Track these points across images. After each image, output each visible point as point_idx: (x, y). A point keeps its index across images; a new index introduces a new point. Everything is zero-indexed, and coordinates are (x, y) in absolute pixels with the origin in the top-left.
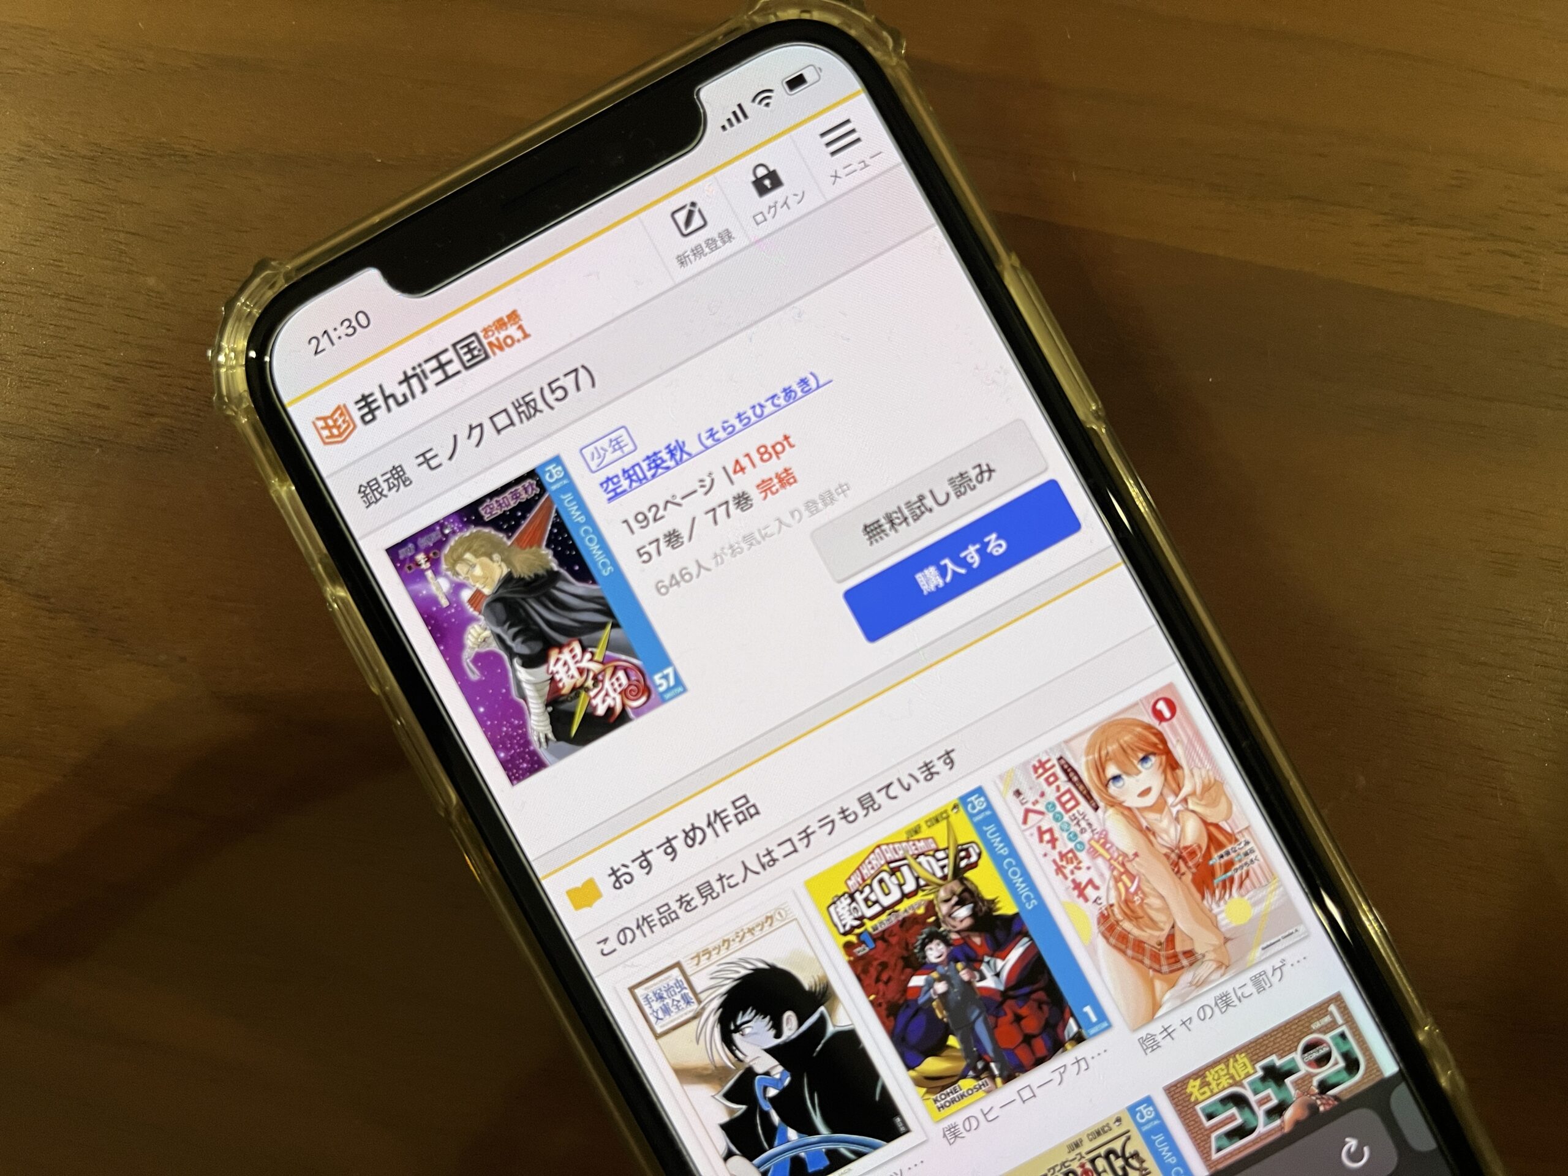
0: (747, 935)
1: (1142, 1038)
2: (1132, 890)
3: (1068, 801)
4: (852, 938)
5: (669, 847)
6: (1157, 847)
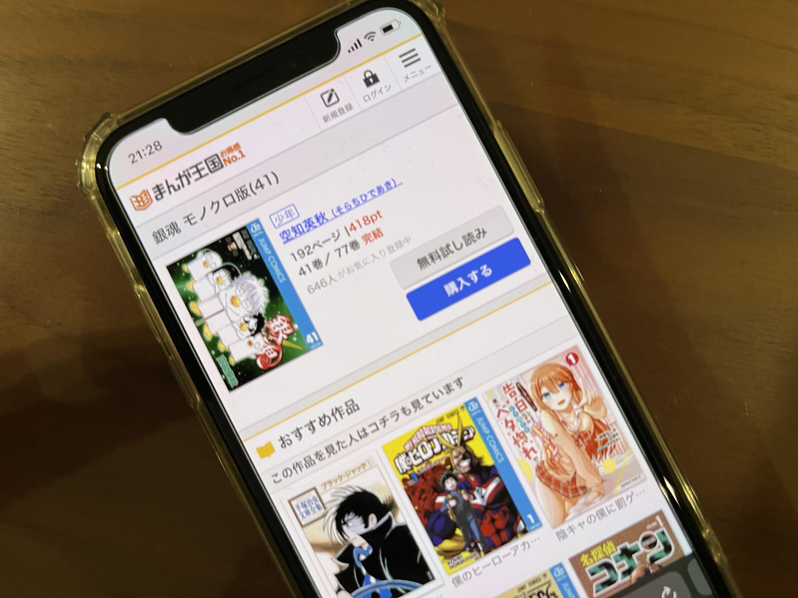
0: (351, 473)
1: (558, 532)
2: (554, 453)
3: (521, 406)
4: (407, 476)
5: (311, 426)
6: (568, 431)
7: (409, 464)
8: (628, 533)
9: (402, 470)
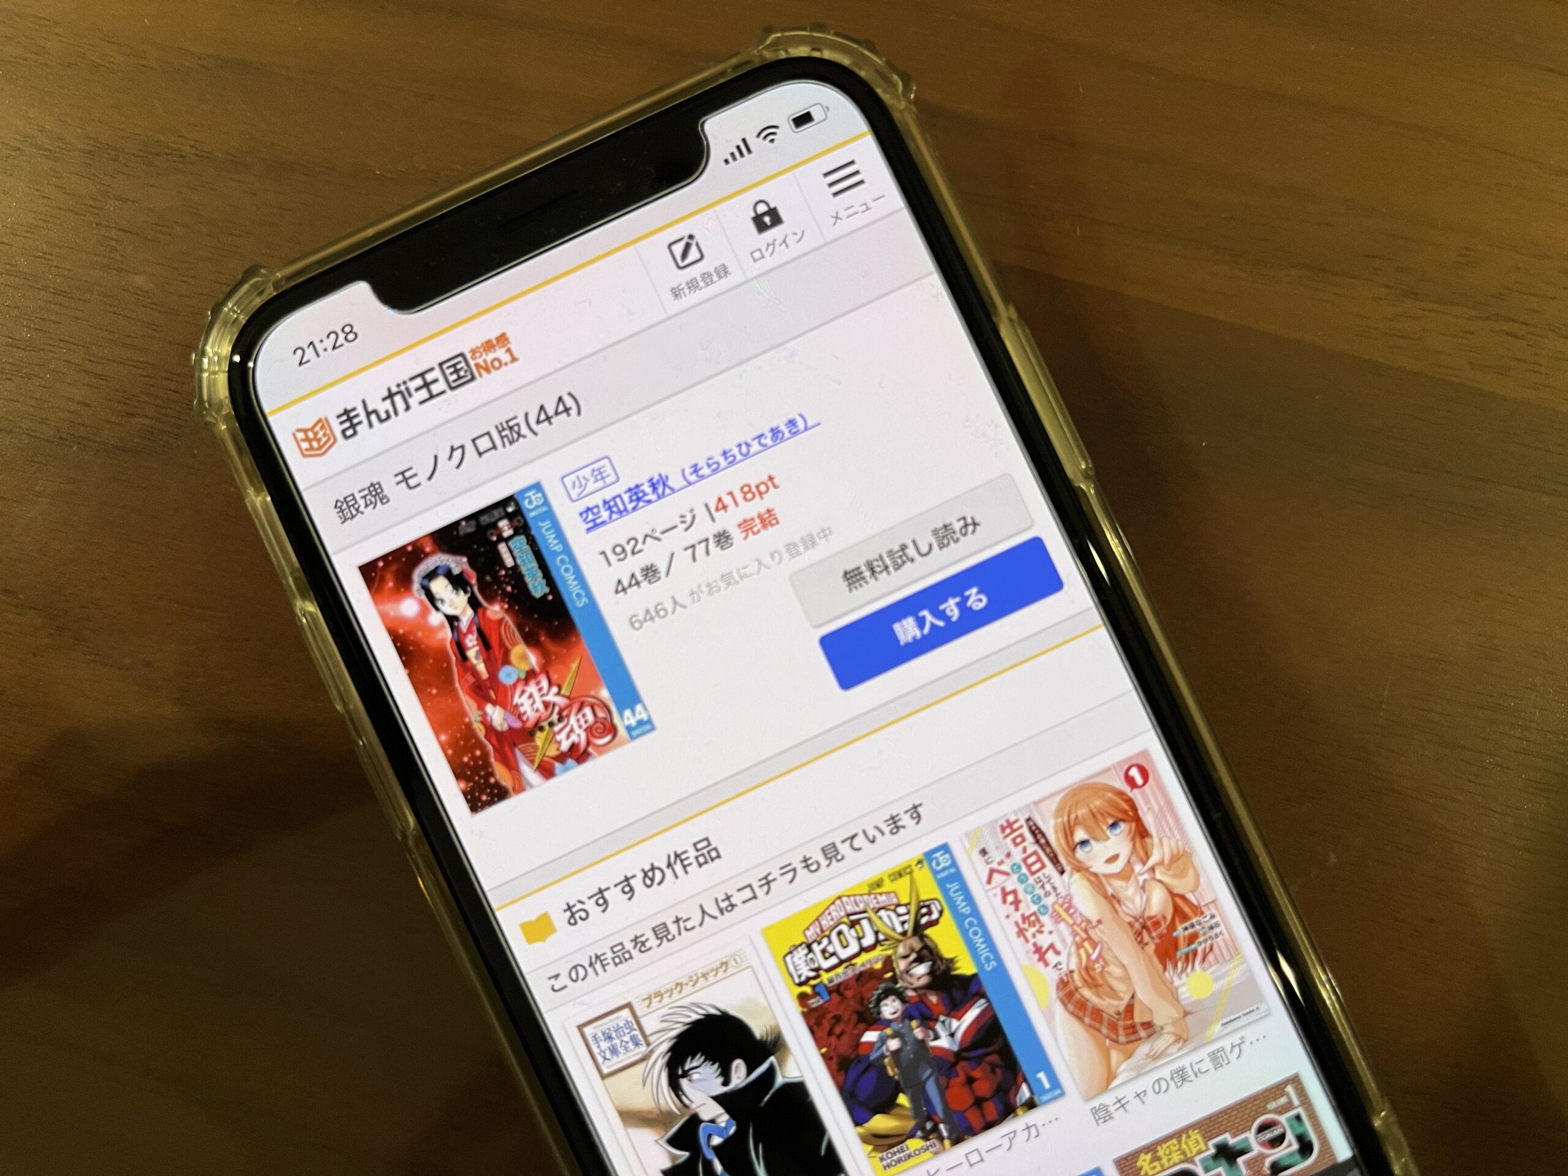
0: (700, 979)
1: (1095, 1108)
2: (1094, 957)
3: (1034, 863)
4: (807, 989)
5: (626, 886)
6: (1122, 914)
7: (813, 966)
8: (1231, 1116)
9: (800, 976)
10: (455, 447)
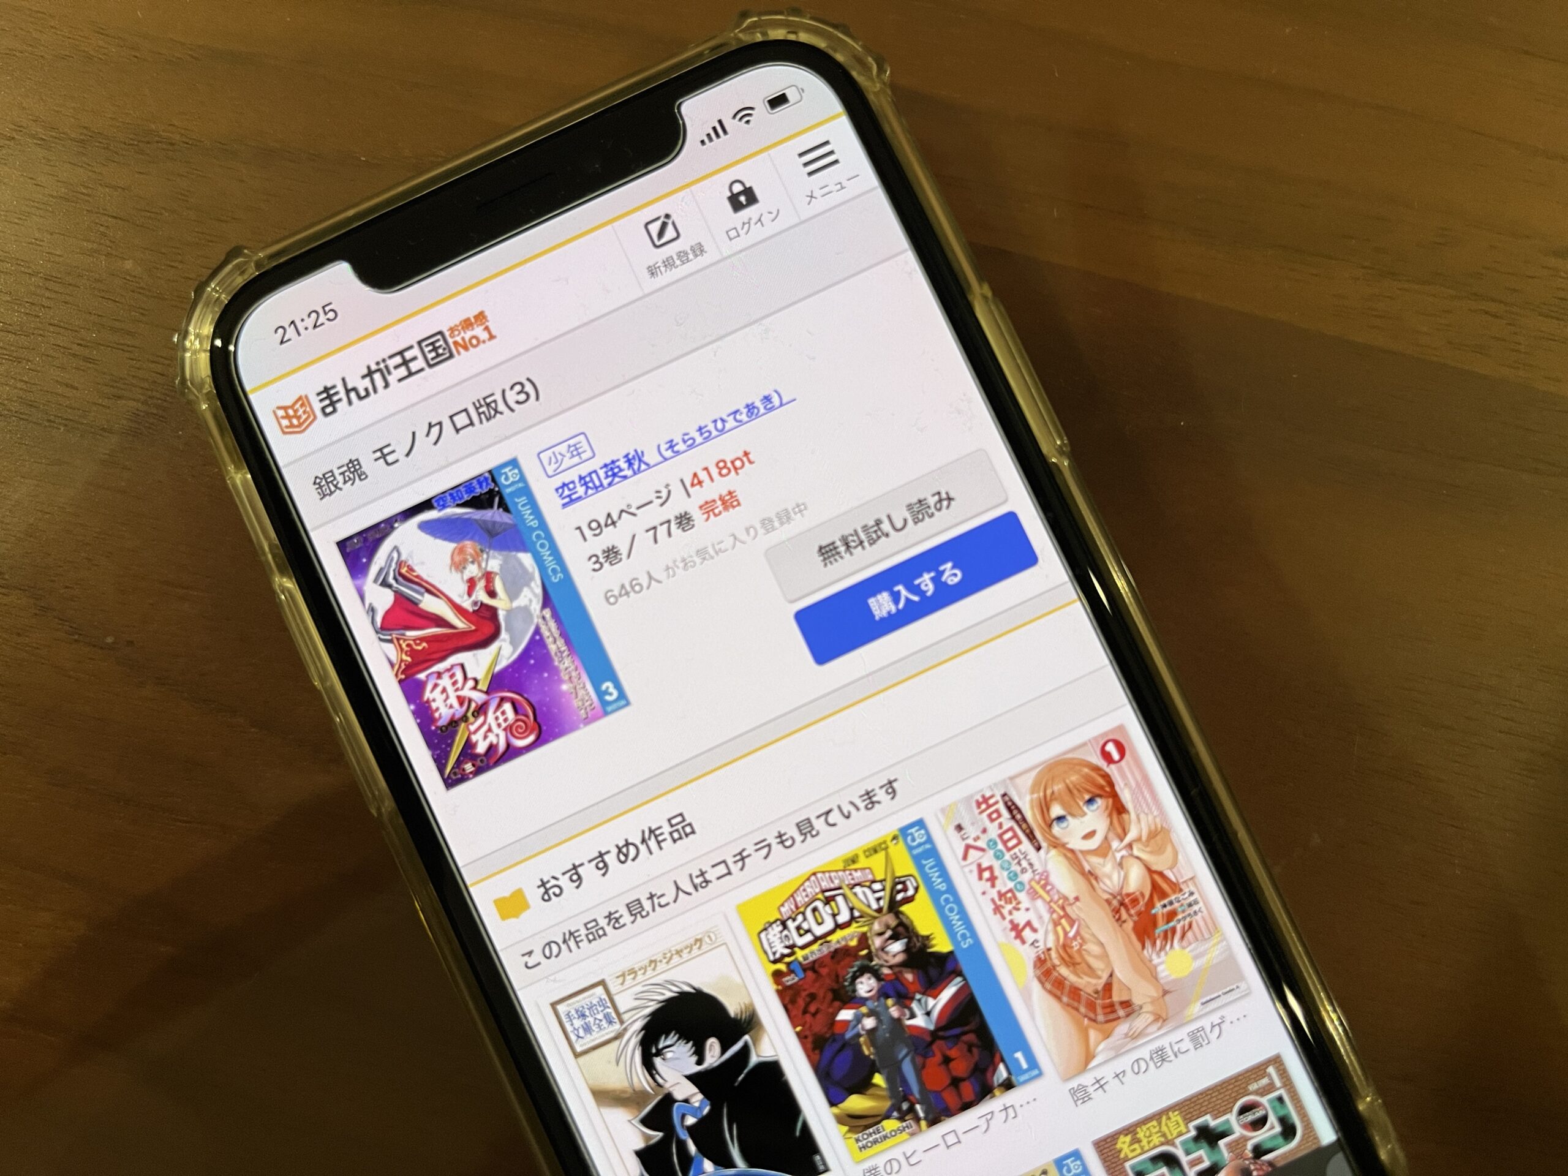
0: (675, 957)
1: (1073, 1088)
2: (1071, 934)
3: (1010, 839)
4: (782, 967)
5: (601, 861)
6: (1099, 892)
7: (787, 943)
8: (1212, 1098)
9: (774, 954)
10: (433, 424)
